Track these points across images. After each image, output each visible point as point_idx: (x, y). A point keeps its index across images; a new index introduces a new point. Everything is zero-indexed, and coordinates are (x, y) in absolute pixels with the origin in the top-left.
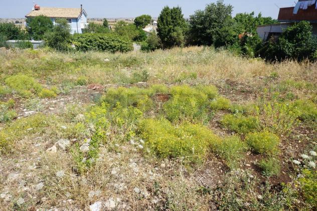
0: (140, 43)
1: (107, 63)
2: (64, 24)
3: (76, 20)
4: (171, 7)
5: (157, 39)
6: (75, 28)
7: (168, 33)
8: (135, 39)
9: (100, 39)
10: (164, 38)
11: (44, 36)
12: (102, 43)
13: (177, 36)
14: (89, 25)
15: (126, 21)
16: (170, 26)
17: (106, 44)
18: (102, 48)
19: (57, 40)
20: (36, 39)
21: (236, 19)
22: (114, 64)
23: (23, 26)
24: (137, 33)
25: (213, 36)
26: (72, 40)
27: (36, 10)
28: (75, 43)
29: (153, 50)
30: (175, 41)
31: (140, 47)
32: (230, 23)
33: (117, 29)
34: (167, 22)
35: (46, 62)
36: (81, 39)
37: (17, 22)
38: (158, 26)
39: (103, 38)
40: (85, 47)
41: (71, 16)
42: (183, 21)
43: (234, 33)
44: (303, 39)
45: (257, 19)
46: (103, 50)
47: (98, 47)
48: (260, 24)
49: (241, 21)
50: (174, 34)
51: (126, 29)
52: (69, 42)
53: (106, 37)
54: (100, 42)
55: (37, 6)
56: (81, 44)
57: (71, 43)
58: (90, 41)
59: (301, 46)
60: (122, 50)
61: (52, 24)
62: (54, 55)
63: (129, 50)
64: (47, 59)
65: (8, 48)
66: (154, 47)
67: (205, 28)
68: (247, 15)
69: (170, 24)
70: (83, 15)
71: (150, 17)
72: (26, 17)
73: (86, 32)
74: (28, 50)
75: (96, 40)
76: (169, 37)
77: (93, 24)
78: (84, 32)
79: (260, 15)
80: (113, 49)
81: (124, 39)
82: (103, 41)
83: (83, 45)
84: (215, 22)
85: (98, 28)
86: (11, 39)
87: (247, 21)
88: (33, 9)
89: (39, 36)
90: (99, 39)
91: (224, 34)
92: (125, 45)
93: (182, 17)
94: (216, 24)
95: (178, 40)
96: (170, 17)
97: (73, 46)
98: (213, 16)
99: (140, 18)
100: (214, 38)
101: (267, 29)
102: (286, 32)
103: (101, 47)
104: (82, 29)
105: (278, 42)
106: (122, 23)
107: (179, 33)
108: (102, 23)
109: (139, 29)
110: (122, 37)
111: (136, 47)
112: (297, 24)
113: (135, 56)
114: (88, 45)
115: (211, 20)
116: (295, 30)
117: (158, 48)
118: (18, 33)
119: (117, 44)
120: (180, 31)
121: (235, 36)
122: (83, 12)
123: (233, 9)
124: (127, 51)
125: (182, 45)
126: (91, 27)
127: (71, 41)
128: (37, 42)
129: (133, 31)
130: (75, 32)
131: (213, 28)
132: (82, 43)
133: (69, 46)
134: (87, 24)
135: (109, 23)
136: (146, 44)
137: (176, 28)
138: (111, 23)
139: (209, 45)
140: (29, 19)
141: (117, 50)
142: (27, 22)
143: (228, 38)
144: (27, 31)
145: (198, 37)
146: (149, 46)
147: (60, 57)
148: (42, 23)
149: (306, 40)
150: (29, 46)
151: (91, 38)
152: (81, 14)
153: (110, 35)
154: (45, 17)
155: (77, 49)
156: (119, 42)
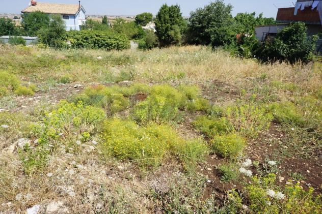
0: (138, 41)
1: (99, 61)
2: (59, 20)
3: (74, 16)
4: (169, 5)
5: (154, 38)
6: (70, 25)
7: (166, 32)
8: (134, 37)
9: (97, 36)
10: (162, 36)
11: (38, 32)
12: (98, 40)
13: (175, 35)
14: (86, 22)
16: (168, 25)
17: (103, 41)
18: (98, 45)
19: (51, 37)
20: (30, 35)
21: (236, 19)
23: (18, 23)
24: (136, 31)
25: (212, 36)
26: (68, 37)
27: (33, 5)
28: (70, 39)
29: (150, 48)
30: (173, 40)
31: (137, 45)
32: (230, 23)
33: (115, 26)
34: (164, 21)
35: (36, 58)
36: (77, 36)
37: (16, 18)
38: (156, 24)
39: (99, 36)
40: (81, 44)
41: (69, 12)
42: (181, 19)
43: (232, 33)
44: (297, 40)
45: (257, 20)
46: (100, 47)
47: (94, 44)
48: (261, 25)
49: (241, 21)
50: (172, 33)
51: (125, 26)
52: (63, 39)
53: (102, 34)
54: (96, 39)
56: (76, 42)
57: (66, 40)
58: (86, 39)
59: (295, 47)
60: (118, 48)
61: (48, 20)
62: (49, 52)
63: (126, 48)
64: (38, 56)
66: (151, 45)
67: (203, 27)
68: (248, 15)
69: (168, 23)
70: (81, 12)
71: (151, 15)
72: (22, 12)
73: (84, 29)
74: (20, 46)
75: (92, 38)
76: (166, 35)
77: (91, 20)
78: (82, 29)
79: (261, 15)
80: (109, 47)
81: (121, 37)
82: (100, 38)
83: (79, 42)
84: (215, 21)
85: (95, 25)
86: (5, 35)
87: (248, 21)
88: (30, 4)
89: (34, 32)
90: (95, 36)
91: (222, 33)
92: (122, 43)
93: (180, 16)
94: (214, 23)
95: (175, 39)
96: (168, 15)
97: (69, 43)
98: (212, 15)
99: (142, 16)
100: (213, 37)
101: (266, 30)
102: (281, 33)
104: (80, 26)
105: (274, 42)
106: (121, 20)
107: (177, 32)
108: (101, 20)
109: (138, 27)
110: (119, 35)
111: (134, 45)
112: (292, 24)
113: (129, 54)
114: (84, 42)
115: (210, 19)
116: (290, 31)
117: (156, 46)
118: (12, 29)
119: (114, 42)
120: (178, 30)
121: (232, 36)
122: (81, 9)
123: (233, 9)
124: (123, 49)
125: (180, 43)
126: (89, 24)
127: (66, 38)
128: (33, 38)
129: (131, 29)
130: (71, 28)
131: (212, 27)
132: (78, 40)
133: (64, 43)
134: (85, 21)
136: (143, 42)
137: (173, 26)
139: (207, 45)
140: (25, 15)
141: (114, 47)
142: (23, 18)
143: (225, 38)
144: (22, 26)
145: (196, 37)
146: (147, 44)
148: (37, 19)
149: (301, 41)
150: (22, 42)
151: (87, 35)
152: (79, 10)
153: (107, 32)
154: (42, 13)
155: (73, 46)
156: (116, 39)
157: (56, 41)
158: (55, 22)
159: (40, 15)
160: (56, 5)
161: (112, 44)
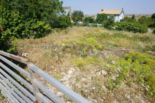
0: (153, 28)
1: (130, 38)
2: (113, 17)
3: (118, 15)
6: (117, 19)
8: (150, 26)
9: (129, 25)
11: (103, 22)
12: (130, 27)
14: (124, 18)
15: (146, 16)
17: (132, 28)
19: (108, 24)
20: (99, 23)
22: (135, 39)
23: (95, 18)
24: (152, 23)
27: (102, 11)
28: (116, 26)
31: (152, 31)
33: (139, 20)
36: (119, 24)
37: (93, 16)
39: (130, 25)
40: (120, 29)
41: (117, 14)
46: (129, 31)
47: (127, 29)
51: (146, 20)
52: (113, 26)
53: (132, 24)
54: (128, 27)
55: (103, 9)
57: (114, 26)
58: (124, 26)
60: (140, 31)
61: (107, 17)
62: (105, 31)
63: (145, 32)
64: (102, 32)
65: (88, 26)
70: (122, 13)
73: (122, 21)
74: (95, 28)
75: (126, 26)
77: (127, 17)
78: (121, 21)
80: (135, 31)
81: (143, 26)
82: (130, 26)
83: (119, 27)
85: (129, 19)
86: (90, 23)
88: (101, 11)
89: (100, 22)
90: (128, 25)
92: (143, 29)
97: (114, 28)
103: (128, 29)
106: (144, 17)
110: (142, 25)
111: (150, 30)
113: (148, 36)
114: (122, 28)
119: (138, 28)
122: (123, 12)
124: (143, 32)
126: (126, 19)
128: (100, 25)
130: (117, 21)
132: (119, 26)
133: (112, 27)
134: (123, 17)
135: (135, 17)
138: (137, 17)
140: (98, 15)
141: (137, 31)
142: (97, 16)
144: (96, 20)
147: (108, 32)
148: (103, 17)
150: (96, 26)
151: (124, 24)
152: (122, 12)
153: (135, 23)
154: (105, 14)
155: (116, 29)
156: (140, 27)
157: (110, 26)
158: (111, 18)
159: (104, 15)
160: (111, 11)
161: (137, 30)
